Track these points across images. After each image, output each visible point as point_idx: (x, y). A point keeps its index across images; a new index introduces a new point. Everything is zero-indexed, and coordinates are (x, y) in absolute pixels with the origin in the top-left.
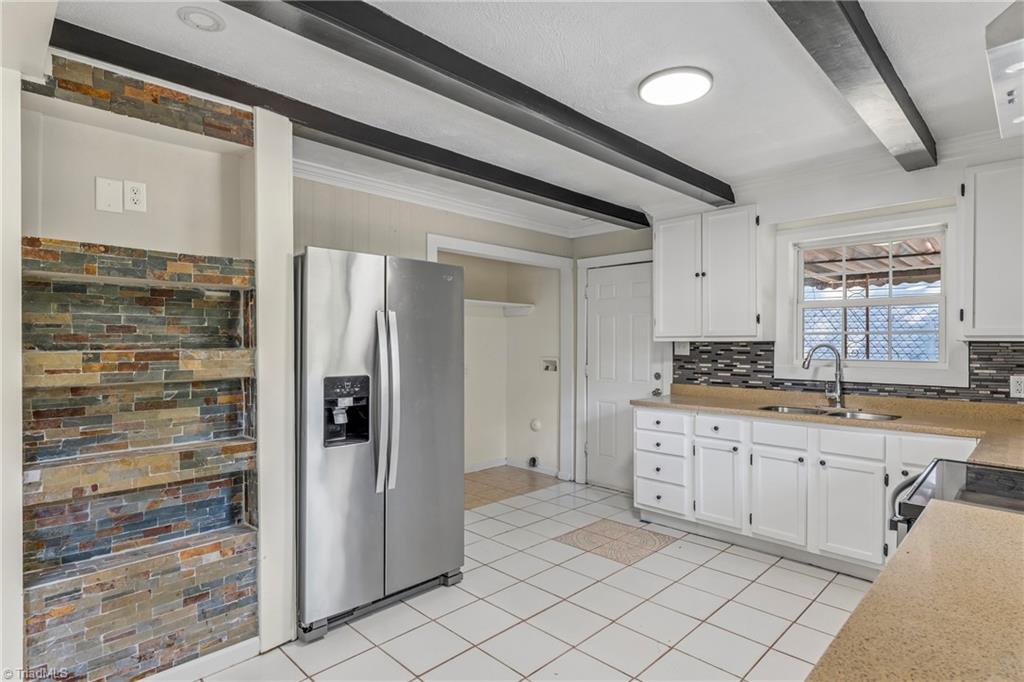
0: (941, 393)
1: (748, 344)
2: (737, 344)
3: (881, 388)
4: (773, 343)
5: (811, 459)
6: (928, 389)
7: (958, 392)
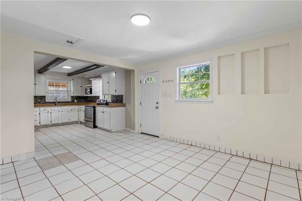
0: (68, 102)
1: (40, 96)
2: (38, 96)
3: (62, 102)
4: (45, 96)
5: (60, 111)
6: (67, 102)
7: (70, 102)
